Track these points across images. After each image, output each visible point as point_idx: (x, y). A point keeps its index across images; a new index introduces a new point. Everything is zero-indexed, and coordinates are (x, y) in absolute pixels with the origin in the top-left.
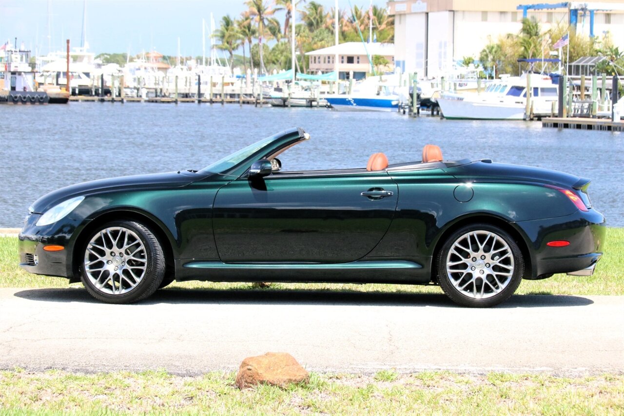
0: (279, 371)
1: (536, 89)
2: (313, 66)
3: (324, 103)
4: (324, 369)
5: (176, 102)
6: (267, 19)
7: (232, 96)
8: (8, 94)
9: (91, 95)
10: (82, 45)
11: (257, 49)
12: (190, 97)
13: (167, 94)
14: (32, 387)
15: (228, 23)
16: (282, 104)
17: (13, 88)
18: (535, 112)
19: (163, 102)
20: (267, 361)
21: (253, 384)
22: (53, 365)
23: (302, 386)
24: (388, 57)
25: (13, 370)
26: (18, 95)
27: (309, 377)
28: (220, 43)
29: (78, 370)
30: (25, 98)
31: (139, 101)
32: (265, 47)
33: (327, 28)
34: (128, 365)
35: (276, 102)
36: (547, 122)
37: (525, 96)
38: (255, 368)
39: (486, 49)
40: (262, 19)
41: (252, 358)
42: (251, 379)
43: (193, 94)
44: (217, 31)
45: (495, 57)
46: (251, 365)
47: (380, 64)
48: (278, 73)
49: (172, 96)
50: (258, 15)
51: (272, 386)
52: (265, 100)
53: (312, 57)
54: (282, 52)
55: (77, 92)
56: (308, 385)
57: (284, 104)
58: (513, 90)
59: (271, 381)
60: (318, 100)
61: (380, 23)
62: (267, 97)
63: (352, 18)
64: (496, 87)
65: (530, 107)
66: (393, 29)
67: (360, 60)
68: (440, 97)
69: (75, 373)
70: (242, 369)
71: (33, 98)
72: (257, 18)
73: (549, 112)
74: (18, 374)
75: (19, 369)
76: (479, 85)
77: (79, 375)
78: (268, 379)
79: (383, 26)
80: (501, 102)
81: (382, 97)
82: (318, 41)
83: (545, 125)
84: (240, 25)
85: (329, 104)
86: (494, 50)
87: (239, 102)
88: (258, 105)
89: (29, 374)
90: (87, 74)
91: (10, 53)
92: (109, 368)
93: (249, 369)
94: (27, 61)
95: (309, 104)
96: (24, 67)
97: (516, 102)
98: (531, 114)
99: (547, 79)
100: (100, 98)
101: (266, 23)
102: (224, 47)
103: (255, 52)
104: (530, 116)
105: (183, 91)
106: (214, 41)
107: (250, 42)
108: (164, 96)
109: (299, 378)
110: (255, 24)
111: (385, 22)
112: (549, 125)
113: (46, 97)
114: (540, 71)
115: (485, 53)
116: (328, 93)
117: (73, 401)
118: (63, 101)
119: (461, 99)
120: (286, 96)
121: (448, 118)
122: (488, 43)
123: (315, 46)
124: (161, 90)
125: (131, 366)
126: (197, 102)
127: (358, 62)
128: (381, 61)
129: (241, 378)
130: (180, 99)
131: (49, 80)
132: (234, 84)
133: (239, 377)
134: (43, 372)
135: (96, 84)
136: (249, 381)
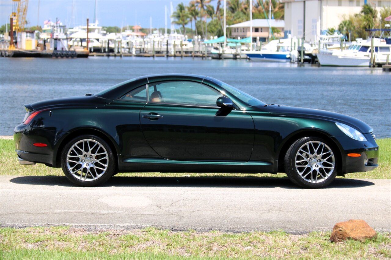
0: (358, 232)
1: (377, 48)
2: (234, 34)
3: (245, 56)
4: (382, 230)
5: (153, 56)
6: (206, 6)
7: (186, 52)
8: (52, 52)
9: (101, 52)
10: (94, 22)
11: (200, 24)
12: (161, 53)
13: (147, 52)
14: (205, 242)
15: (181, 8)
16: (218, 57)
17: (56, 49)
18: (376, 61)
19: (146, 56)
20: (351, 225)
21: (343, 240)
22: (212, 227)
23: (373, 241)
24: (280, 28)
25: (188, 230)
26: (59, 53)
27: (377, 234)
28: (177, 20)
29: (229, 231)
30: (62, 54)
31: (131, 56)
32: (204, 23)
33: (242, 11)
34: (259, 227)
35: (214, 56)
36: (385, 67)
37: (370, 51)
38: (344, 230)
39: (342, 23)
40: (202, 6)
41: (341, 223)
42: (342, 236)
43: (163, 52)
44: (174, 13)
45: (348, 28)
46: (341, 228)
47: (275, 32)
48: (213, 39)
49: (150, 53)
50: (200, 3)
51: (355, 240)
52: (208, 55)
53: (233, 29)
54: (215, 26)
55: (92, 50)
56: (377, 240)
57: (219, 57)
58: (363, 48)
59: (355, 238)
60: (240, 55)
61: (274, 8)
62: (210, 53)
63: (257, 5)
64: (354, 46)
65: (373, 58)
66: (283, 11)
67: (263, 30)
68: (318, 53)
69: (227, 232)
70: (335, 230)
71: (68, 54)
72: (200, 5)
73: (385, 62)
74: (192, 233)
75: (192, 230)
76: (341, 45)
77: (229, 233)
78: (352, 236)
79: (277, 9)
80: (355, 55)
81: (280, 53)
82: (237, 19)
83: (384, 70)
84: (189, 9)
85: (248, 57)
86: (347, 24)
87: (192, 56)
88: (204, 58)
89: (199, 233)
90: (98, 40)
91: (53, 27)
92: (247, 229)
93: (340, 230)
94: (63, 32)
95: (235, 57)
96: (61, 36)
97: (365, 56)
98: (374, 62)
99: (383, 41)
100: (107, 54)
101: (205, 8)
102: (179, 22)
103: (198, 25)
104: (373, 64)
105: (157, 50)
106: (172, 20)
107: (195, 19)
108: (146, 53)
109: (372, 235)
110: (198, 9)
111: (278, 7)
112: (387, 69)
113: (76, 54)
114: (379, 36)
115: (342, 26)
116: (246, 50)
117: (234, 250)
118: (85, 56)
119: (331, 54)
120: (221, 52)
121: (323, 66)
122: (343, 20)
123: (235, 22)
124: (143, 49)
125: (261, 228)
126: (166, 56)
127: (261, 31)
128: (276, 30)
129: (334, 236)
130: (156, 55)
131: (76, 43)
132: (187, 45)
133: (333, 235)
134: (207, 232)
135: (104, 46)
136: (340, 237)
